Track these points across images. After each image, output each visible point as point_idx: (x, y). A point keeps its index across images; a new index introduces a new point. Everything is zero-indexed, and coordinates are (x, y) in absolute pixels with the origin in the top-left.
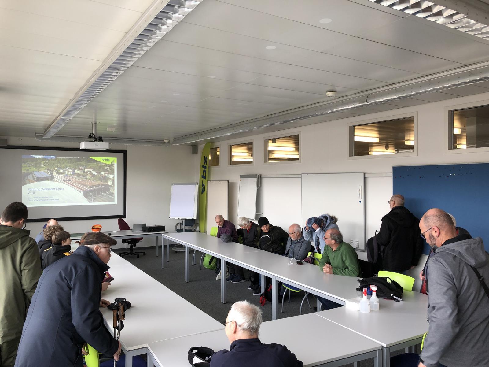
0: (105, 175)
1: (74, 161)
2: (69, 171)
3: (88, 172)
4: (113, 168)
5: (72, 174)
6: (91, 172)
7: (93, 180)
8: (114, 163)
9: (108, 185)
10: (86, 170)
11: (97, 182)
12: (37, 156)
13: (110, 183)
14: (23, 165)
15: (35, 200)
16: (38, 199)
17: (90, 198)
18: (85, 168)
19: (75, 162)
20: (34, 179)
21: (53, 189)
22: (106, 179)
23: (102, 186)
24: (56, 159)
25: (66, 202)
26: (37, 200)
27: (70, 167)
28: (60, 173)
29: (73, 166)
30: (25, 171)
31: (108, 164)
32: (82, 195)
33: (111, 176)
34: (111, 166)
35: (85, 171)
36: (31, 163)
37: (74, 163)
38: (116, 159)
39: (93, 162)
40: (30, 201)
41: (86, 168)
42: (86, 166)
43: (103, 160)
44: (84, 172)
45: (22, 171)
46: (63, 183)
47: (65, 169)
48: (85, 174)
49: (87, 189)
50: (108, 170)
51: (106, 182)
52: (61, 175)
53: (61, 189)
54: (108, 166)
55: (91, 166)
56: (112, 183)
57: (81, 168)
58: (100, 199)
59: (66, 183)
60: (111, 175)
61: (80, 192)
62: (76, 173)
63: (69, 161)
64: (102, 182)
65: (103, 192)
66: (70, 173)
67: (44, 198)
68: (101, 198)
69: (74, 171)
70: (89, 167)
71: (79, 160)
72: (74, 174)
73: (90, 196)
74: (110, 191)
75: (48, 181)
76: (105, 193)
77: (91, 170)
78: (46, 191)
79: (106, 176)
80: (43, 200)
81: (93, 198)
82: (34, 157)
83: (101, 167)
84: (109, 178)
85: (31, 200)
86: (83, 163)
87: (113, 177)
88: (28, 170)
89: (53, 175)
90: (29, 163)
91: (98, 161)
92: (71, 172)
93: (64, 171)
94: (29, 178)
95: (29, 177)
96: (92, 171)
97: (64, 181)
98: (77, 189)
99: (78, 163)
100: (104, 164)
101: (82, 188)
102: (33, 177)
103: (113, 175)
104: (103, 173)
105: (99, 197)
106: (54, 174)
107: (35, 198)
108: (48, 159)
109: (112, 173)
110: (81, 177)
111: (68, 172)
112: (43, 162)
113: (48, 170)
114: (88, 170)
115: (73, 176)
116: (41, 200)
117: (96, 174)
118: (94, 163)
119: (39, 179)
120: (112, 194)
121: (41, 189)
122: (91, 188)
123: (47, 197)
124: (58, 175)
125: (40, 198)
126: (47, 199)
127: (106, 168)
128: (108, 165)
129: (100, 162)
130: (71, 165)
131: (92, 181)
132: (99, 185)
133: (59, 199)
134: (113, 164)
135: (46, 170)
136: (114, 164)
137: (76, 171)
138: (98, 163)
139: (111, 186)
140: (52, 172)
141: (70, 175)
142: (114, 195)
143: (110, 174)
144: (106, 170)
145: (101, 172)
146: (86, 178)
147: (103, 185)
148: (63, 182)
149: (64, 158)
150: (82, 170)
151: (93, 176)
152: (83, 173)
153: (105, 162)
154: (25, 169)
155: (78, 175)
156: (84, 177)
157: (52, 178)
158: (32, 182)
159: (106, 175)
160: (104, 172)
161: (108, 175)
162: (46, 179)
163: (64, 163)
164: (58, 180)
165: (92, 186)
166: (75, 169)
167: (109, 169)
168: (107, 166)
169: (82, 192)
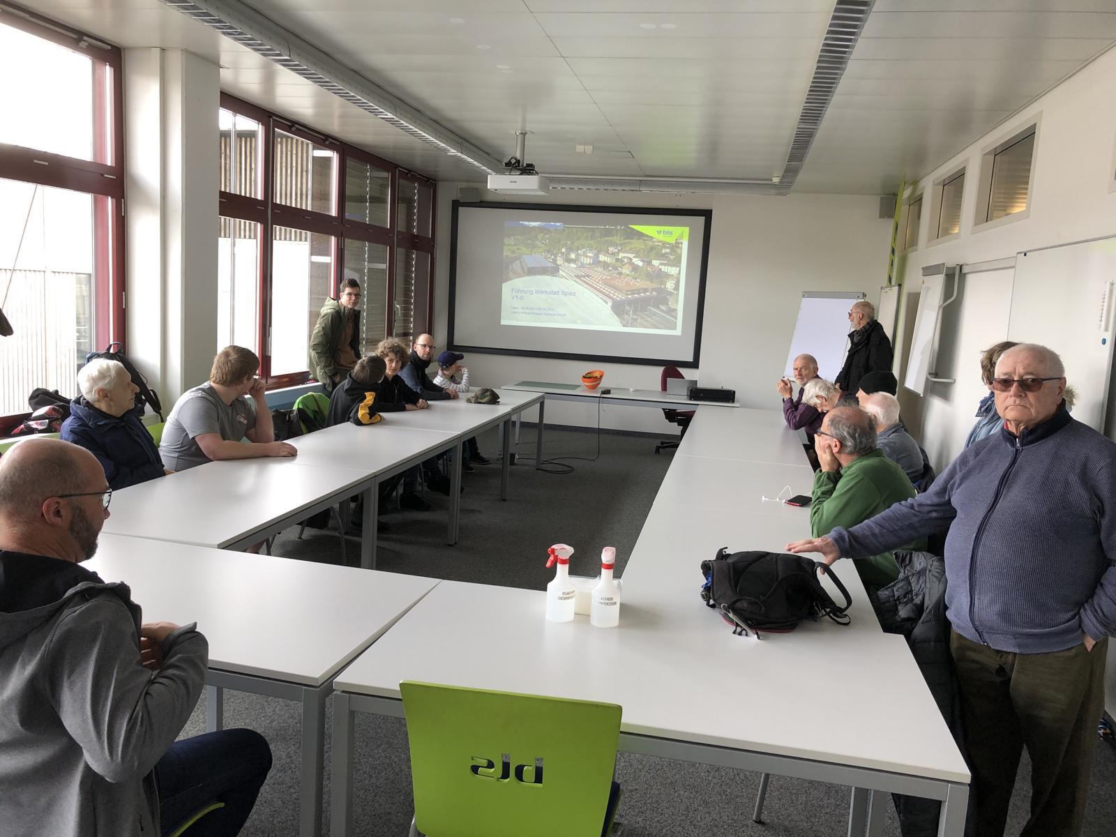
0: (660, 267)
1: (599, 235)
2: (587, 257)
3: (626, 260)
4: (679, 251)
5: (593, 264)
6: (631, 259)
7: (633, 278)
8: (682, 241)
9: (665, 291)
10: (621, 255)
11: (641, 283)
12: (531, 223)
13: (670, 285)
14: (506, 241)
15: (523, 313)
16: (528, 311)
17: (626, 316)
18: (619, 251)
19: (601, 238)
20: (523, 271)
21: (555, 293)
22: (661, 277)
23: (651, 293)
24: (564, 230)
25: (579, 322)
26: (526, 313)
27: (590, 248)
28: (569, 261)
29: (595, 246)
30: (509, 253)
31: (668, 243)
32: (610, 308)
33: (673, 271)
34: (676, 247)
35: (620, 257)
36: (519, 238)
37: (599, 239)
38: (686, 230)
39: (636, 237)
40: (515, 314)
41: (621, 250)
42: (621, 245)
43: (659, 232)
44: (617, 260)
45: (505, 254)
46: (575, 281)
47: (580, 252)
48: (619, 264)
49: (619, 296)
50: (667, 257)
51: (662, 284)
52: (573, 265)
53: (571, 294)
54: (668, 248)
55: (633, 246)
56: (674, 286)
57: (611, 249)
58: (647, 321)
59: (582, 283)
60: (674, 268)
61: (607, 303)
62: (600, 262)
63: (589, 233)
64: (651, 282)
65: (653, 306)
66: (588, 261)
67: (540, 309)
68: (649, 319)
69: (597, 256)
70: (628, 248)
71: (608, 233)
72: (597, 262)
73: (627, 314)
74: (668, 304)
75: (548, 275)
76: (658, 308)
77: (631, 256)
78: (543, 296)
79: (663, 270)
80: (536, 314)
81: (632, 318)
82: (526, 226)
83: (653, 250)
84: (668, 276)
85: (516, 312)
86: (616, 239)
87: (677, 272)
88: (513, 252)
89: (556, 264)
90: (517, 237)
91: (647, 236)
92: (590, 257)
93: (578, 255)
94: (515, 268)
95: (514, 265)
96: (634, 257)
97: (578, 277)
98: (601, 295)
99: (607, 238)
100: (659, 242)
101: (611, 295)
102: (522, 267)
103: (678, 269)
104: (656, 263)
105: (645, 317)
106: (560, 261)
107: (523, 308)
108: (549, 230)
109: (677, 263)
110: (611, 270)
111: (585, 258)
112: (540, 237)
113: (549, 251)
114: (626, 255)
115: (596, 269)
116: (534, 313)
117: (641, 264)
118: (638, 239)
119: (532, 272)
120: (672, 312)
121: (534, 292)
122: (629, 296)
123: (544, 309)
124: (566, 264)
125: (532, 309)
126: (543, 312)
127: (663, 251)
128: (670, 244)
129: (651, 237)
130: (592, 242)
131: (631, 281)
132: (646, 290)
133: (565, 315)
134: (679, 243)
135: (544, 252)
136: (682, 243)
137: (602, 258)
138: (648, 240)
139: (671, 294)
140: (556, 257)
141: (590, 264)
142: (677, 314)
143: (672, 266)
144: (663, 256)
145: (653, 261)
146: (620, 274)
147: (654, 290)
148: (575, 278)
149: (579, 228)
150: (613, 254)
151: (635, 268)
152: (614, 261)
153: (662, 237)
154: (510, 250)
155: (605, 265)
156: (617, 271)
157: (554, 271)
158: (519, 276)
159: (664, 268)
160: (658, 262)
161: (667, 267)
162: (544, 271)
163: (578, 240)
164: (564, 274)
165: (631, 291)
166: (599, 252)
167: (671, 254)
168: (666, 247)
169: (610, 304)
